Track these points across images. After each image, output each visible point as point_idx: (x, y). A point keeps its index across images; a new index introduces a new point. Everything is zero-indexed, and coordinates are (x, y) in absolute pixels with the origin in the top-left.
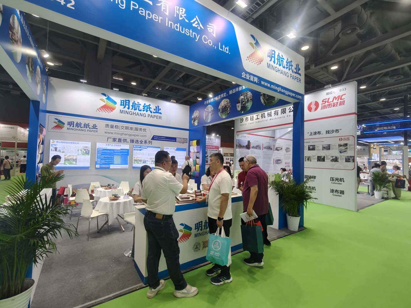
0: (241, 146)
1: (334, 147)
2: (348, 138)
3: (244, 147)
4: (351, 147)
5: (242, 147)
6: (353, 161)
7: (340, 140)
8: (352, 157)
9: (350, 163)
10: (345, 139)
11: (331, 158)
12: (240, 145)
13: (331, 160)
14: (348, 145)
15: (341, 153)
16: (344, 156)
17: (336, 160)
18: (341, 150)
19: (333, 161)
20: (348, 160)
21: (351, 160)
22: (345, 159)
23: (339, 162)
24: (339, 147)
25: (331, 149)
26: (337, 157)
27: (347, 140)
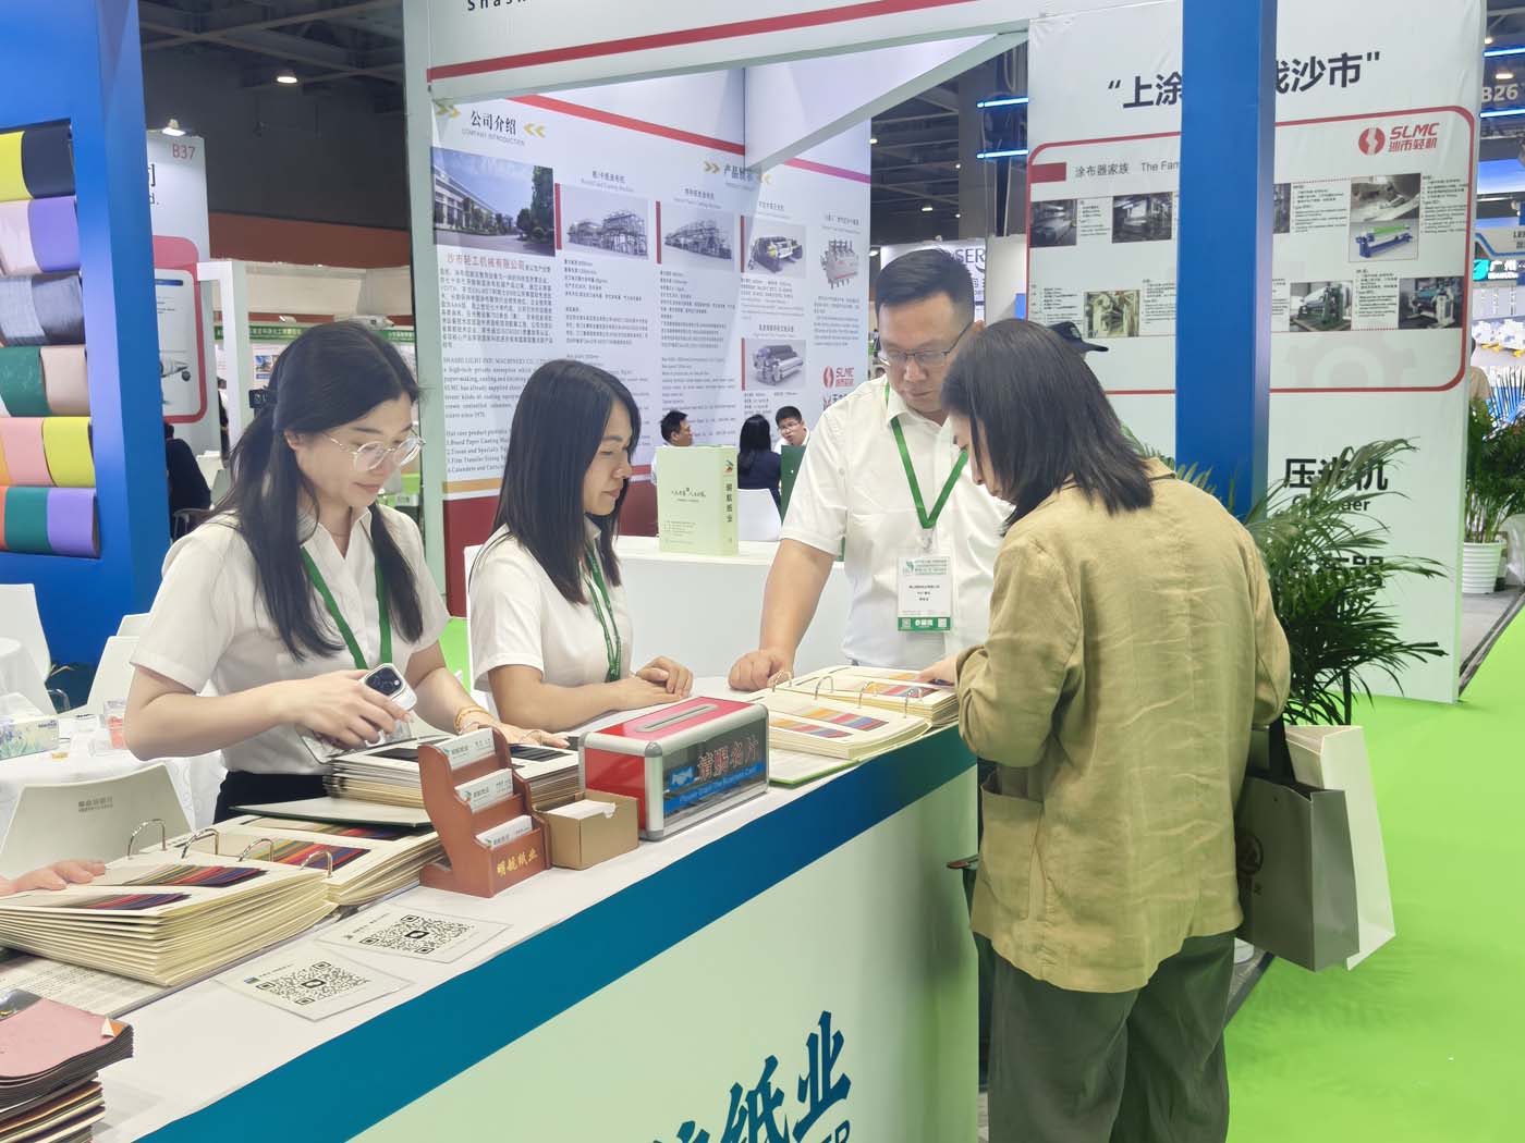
0: (477, 215)
1: (1316, 206)
2: (1428, 129)
3: (500, 226)
4: (1444, 201)
5: (487, 225)
6: (1450, 320)
7: (1364, 146)
8: (1451, 281)
9: (1428, 332)
10: (1403, 141)
11: (1297, 303)
12: (466, 203)
13: (1291, 320)
14: (1424, 184)
15: (1367, 252)
16: (1389, 276)
17: (1332, 311)
18: (1372, 231)
19: (1307, 327)
20: (1420, 311)
21: (1441, 308)
22: (1396, 300)
23: (1353, 327)
24: (1354, 206)
25: (1292, 224)
26: (1343, 291)
27: (1416, 147)
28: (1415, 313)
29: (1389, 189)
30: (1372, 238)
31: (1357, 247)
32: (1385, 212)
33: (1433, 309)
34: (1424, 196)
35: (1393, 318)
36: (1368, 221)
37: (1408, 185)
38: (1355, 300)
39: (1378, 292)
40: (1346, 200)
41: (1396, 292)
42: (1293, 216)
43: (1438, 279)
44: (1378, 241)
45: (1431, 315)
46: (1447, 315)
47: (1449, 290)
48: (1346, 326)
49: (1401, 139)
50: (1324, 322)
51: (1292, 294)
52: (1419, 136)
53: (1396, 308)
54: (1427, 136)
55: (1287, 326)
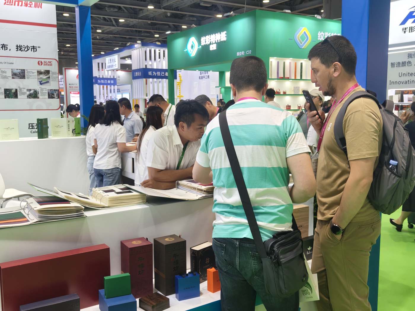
1: (30, 74)
2: (50, 62)
4: (54, 76)
7: (39, 64)
8: (56, 90)
9: (54, 99)
11: (28, 93)
13: (27, 96)
14: (50, 72)
15: (41, 84)
16: (46, 89)
17: (35, 95)
18: (42, 80)
19: (30, 97)
20: (52, 95)
21: (55, 95)
22: (47, 93)
23: (40, 98)
24: (38, 75)
25: (26, 78)
26: (37, 91)
27: (48, 65)
28: (51, 96)
29: (44, 72)
30: (42, 81)
31: (39, 83)
32: (44, 77)
33: (54, 95)
34: (51, 74)
35: (47, 96)
36: (41, 78)
37: (47, 72)
38: (40, 93)
39: (44, 92)
40: (36, 74)
41: (47, 92)
42: (26, 76)
43: (54, 90)
44: (43, 82)
45: (54, 96)
46: (57, 96)
47: (56, 92)
48: (38, 98)
49: (46, 63)
50: (34, 97)
51: (27, 91)
52: (49, 63)
53: (47, 95)
54: (50, 64)
55: (27, 98)
